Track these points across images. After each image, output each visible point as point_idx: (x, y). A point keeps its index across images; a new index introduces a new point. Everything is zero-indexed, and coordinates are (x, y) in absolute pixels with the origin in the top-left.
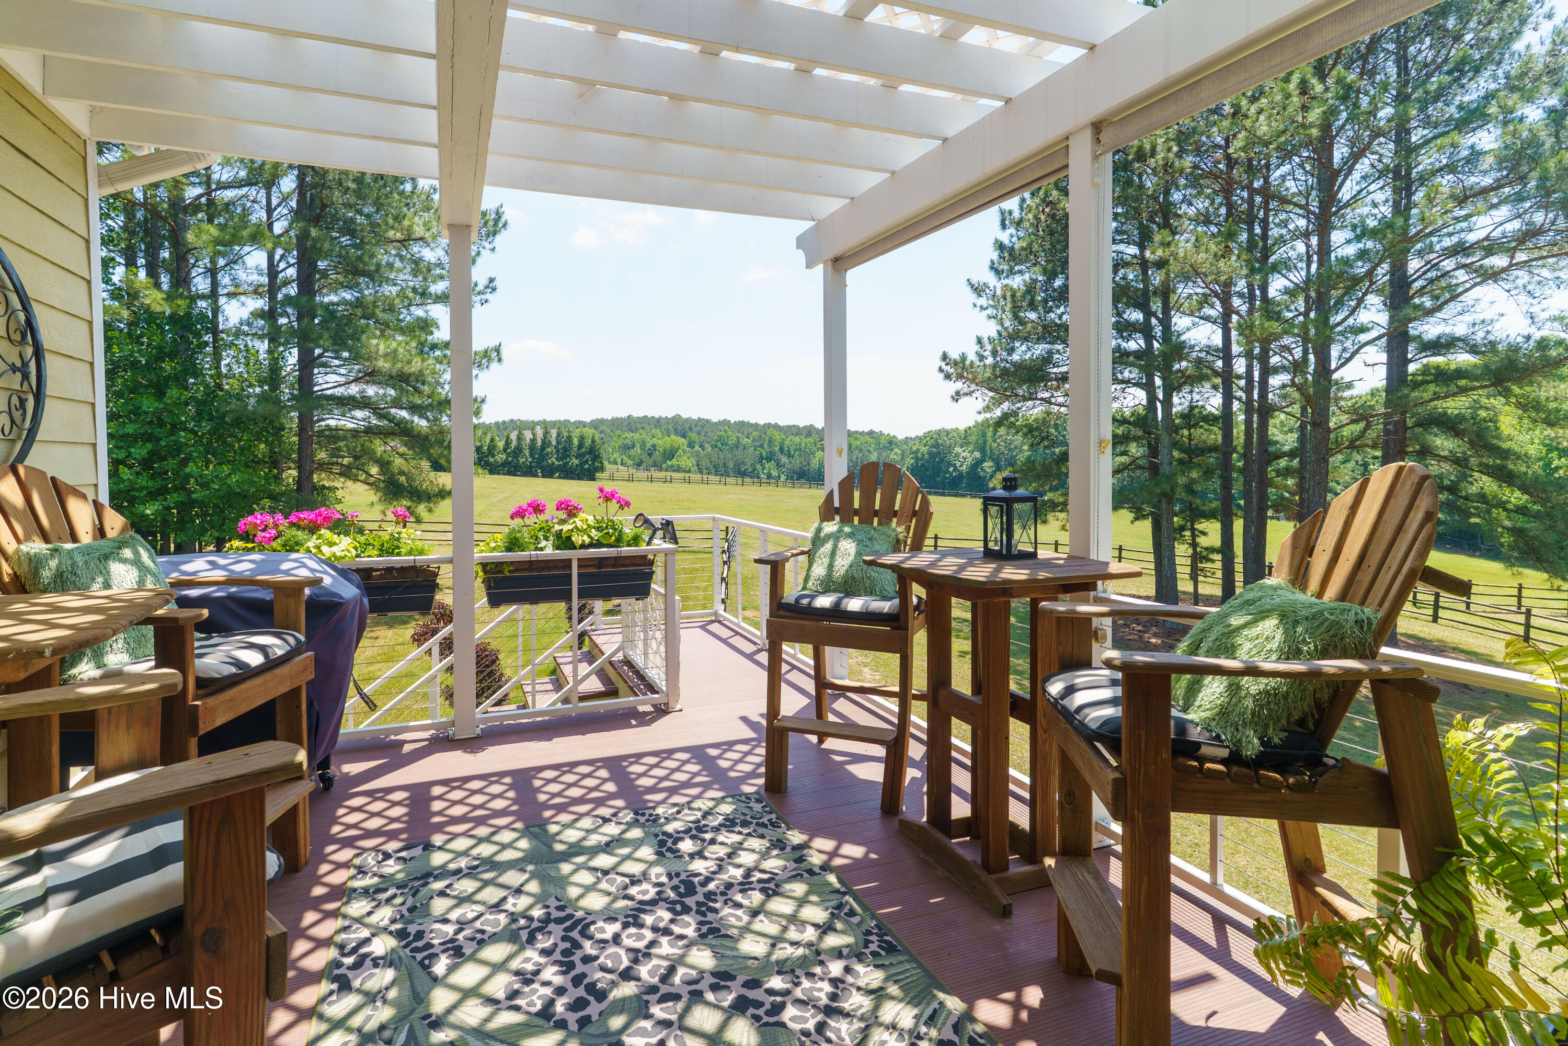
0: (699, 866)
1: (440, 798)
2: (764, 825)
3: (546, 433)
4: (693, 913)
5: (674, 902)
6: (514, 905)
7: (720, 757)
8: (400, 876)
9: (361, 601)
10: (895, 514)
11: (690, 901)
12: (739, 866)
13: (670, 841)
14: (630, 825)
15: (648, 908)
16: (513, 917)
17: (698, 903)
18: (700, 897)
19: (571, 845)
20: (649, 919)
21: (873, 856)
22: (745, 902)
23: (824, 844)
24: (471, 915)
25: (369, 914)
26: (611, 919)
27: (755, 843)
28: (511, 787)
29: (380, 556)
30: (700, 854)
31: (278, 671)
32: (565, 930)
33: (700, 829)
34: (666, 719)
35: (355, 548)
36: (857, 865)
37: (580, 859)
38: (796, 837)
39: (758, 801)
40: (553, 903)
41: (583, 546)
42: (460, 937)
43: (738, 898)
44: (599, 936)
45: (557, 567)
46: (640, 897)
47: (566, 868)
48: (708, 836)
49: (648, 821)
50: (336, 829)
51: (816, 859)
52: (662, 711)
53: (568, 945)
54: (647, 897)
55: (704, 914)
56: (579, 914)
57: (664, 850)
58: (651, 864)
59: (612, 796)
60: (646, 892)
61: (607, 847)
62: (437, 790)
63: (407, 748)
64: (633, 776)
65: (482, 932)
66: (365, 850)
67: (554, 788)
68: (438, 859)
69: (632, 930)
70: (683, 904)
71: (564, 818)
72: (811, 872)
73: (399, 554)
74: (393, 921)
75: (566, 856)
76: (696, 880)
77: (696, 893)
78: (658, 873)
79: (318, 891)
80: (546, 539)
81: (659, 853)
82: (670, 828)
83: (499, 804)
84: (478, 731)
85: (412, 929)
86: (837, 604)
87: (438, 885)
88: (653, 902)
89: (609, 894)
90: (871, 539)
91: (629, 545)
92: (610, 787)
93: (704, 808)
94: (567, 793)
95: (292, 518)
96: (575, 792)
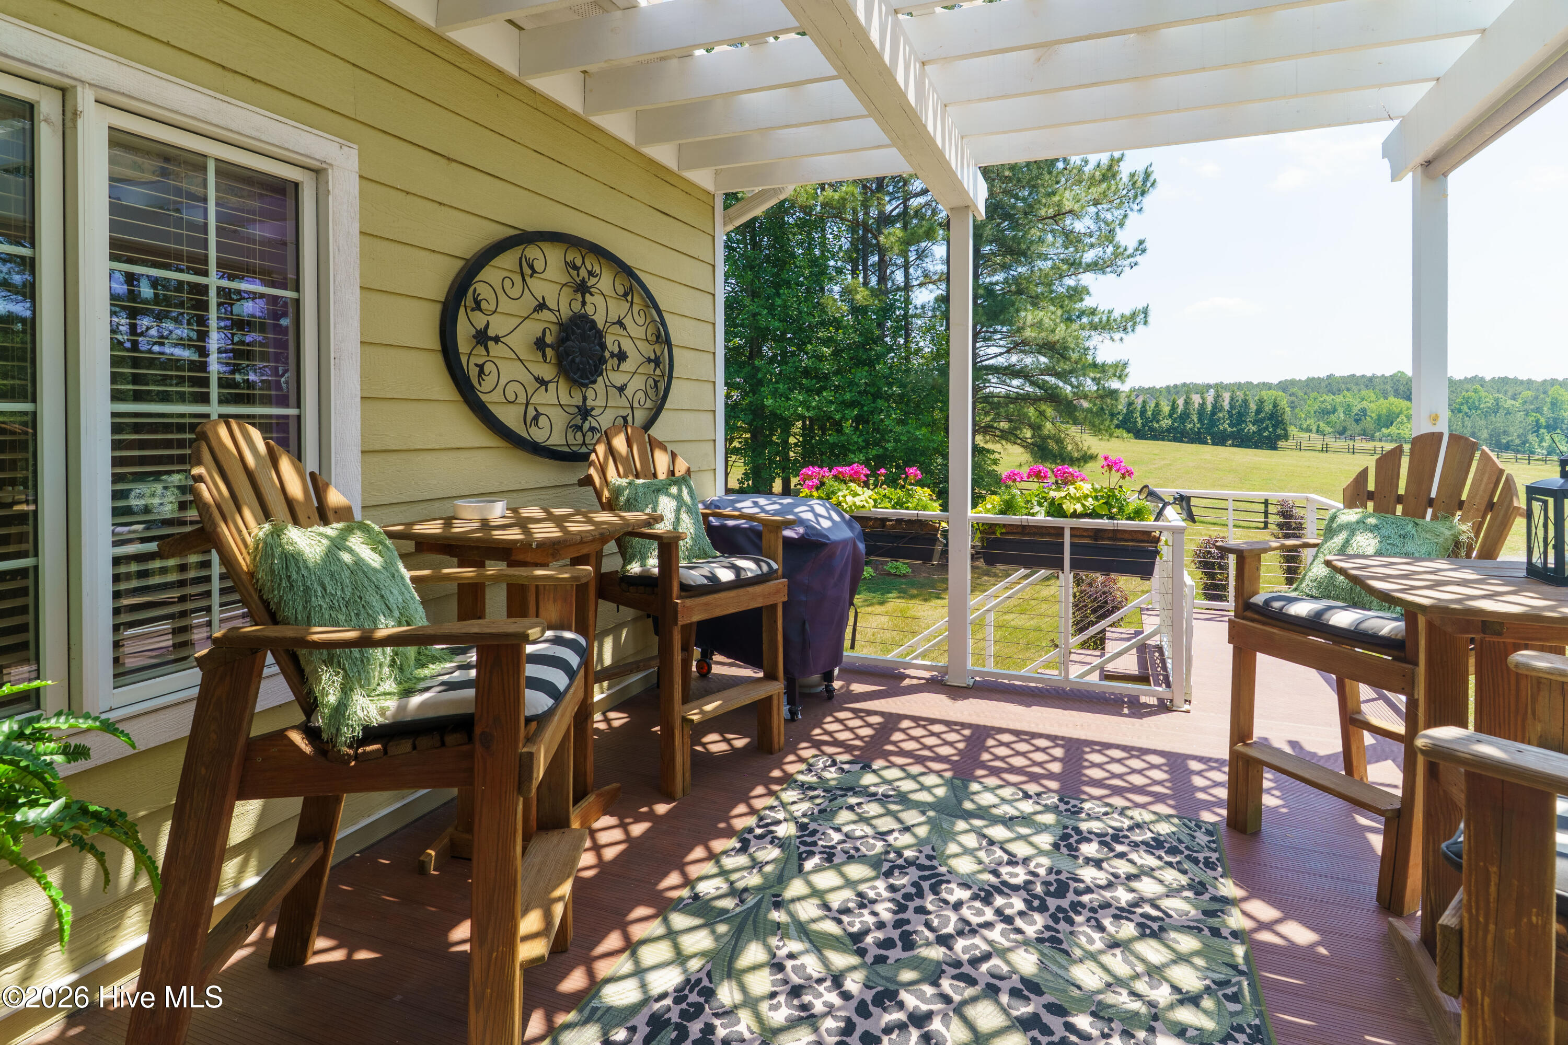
0: (1089, 874)
1: (903, 731)
2: (1196, 861)
3: (1217, 397)
4: (1047, 914)
5: (1035, 896)
6: (896, 839)
7: (1199, 773)
8: (833, 783)
9: (855, 545)
10: (1461, 505)
11: (1052, 903)
12: (1133, 890)
13: (1076, 837)
14: (1047, 809)
15: (1006, 890)
16: (889, 848)
17: (1059, 909)
18: (1065, 903)
19: (980, 807)
20: (999, 901)
21: (1322, 951)
22: (1111, 929)
23: (1263, 910)
24: (858, 833)
25: (794, 803)
26: (965, 885)
27: (1171, 876)
28: (966, 739)
29: (894, 507)
30: (1098, 864)
31: (751, 590)
32: (921, 878)
33: (1116, 838)
34: (1164, 717)
35: (875, 501)
36: (1292, 949)
37: (978, 823)
38: (1228, 888)
39: (1209, 833)
40: (927, 850)
41: (1075, 515)
42: (839, 847)
43: (1107, 922)
44: (944, 895)
45: (1050, 535)
46: (1006, 878)
47: (961, 825)
48: (1119, 848)
49: (1066, 810)
50: (817, 731)
51: (1235, 920)
52: (1164, 707)
53: (913, 890)
54: (1013, 881)
55: (1056, 920)
56: (943, 869)
57: (1062, 844)
58: (1041, 852)
59: (1051, 776)
60: (1017, 875)
61: (1008, 822)
62: (906, 724)
63: (907, 682)
64: (1086, 764)
65: (857, 850)
66: (824, 753)
67: (1002, 751)
68: (868, 779)
69: (978, 904)
70: (1043, 901)
71: (992, 781)
72: (1215, 932)
73: (907, 508)
74: (804, 815)
75: (967, 815)
76: (1073, 885)
77: (1065, 897)
78: (1042, 865)
79: (776, 773)
80: (1040, 505)
81: (1056, 846)
82: (1084, 826)
83: (945, 751)
84: (971, 682)
85: (812, 826)
86: (1319, 614)
87: (853, 800)
88: (1015, 888)
89: (980, 862)
90: (1402, 536)
91: (1129, 518)
92: (1056, 767)
93: (1139, 819)
94: (1011, 760)
95: (834, 472)
96: (1018, 762)
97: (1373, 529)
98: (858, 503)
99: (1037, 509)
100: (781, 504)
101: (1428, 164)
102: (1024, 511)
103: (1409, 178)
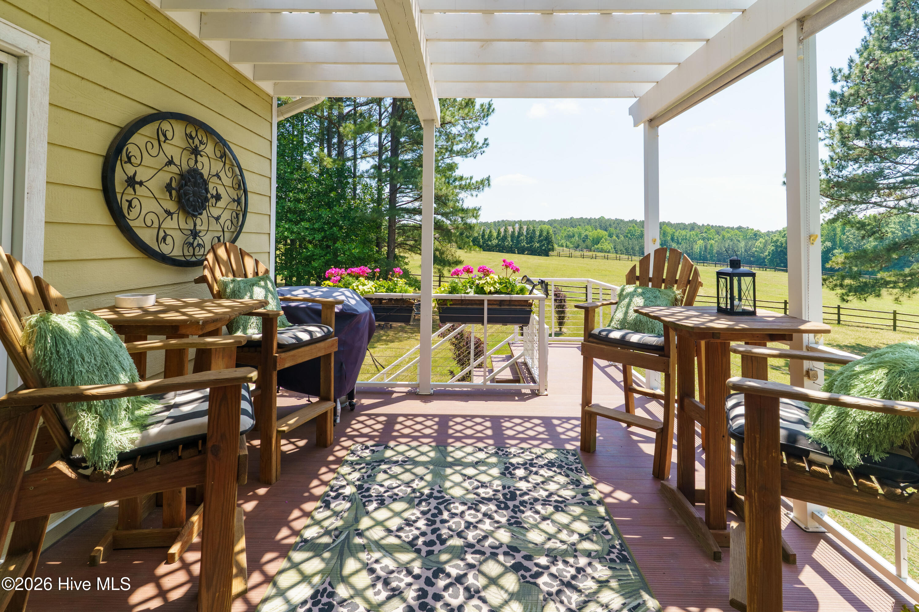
0: (523, 485)
1: (400, 423)
2: (572, 470)
3: (520, 228)
4: (509, 510)
5: (501, 502)
6: (417, 485)
7: (559, 425)
8: (368, 458)
9: (370, 315)
10: (676, 282)
11: (511, 504)
12: (547, 490)
13: (512, 468)
14: (492, 455)
15: (485, 502)
16: (414, 491)
17: (515, 506)
18: (517, 503)
19: (456, 460)
20: (483, 508)
21: (634, 502)
22: (543, 512)
23: (605, 488)
24: (394, 485)
25: (350, 474)
26: (464, 504)
27: (562, 479)
28: (437, 423)
29: (386, 292)
30: (525, 479)
31: (317, 345)
32: (438, 504)
33: (532, 465)
34: (536, 399)
35: (375, 288)
36: (622, 504)
37: (458, 468)
38: (587, 480)
39: (574, 455)
40: (437, 488)
41: (490, 293)
42: (386, 495)
43: (539, 507)
44: (454, 511)
45: (476, 304)
46: (483, 495)
47: (449, 471)
48: (534, 469)
49: (503, 454)
50: (349, 430)
51: (595, 496)
52: (535, 394)
53: (436, 511)
54: (487, 496)
55: (515, 512)
56: (447, 497)
57: (506, 472)
58: (496, 479)
59: (488, 437)
60: (488, 493)
61: (475, 465)
62: (400, 419)
63: (395, 395)
64: (504, 428)
65: (397, 495)
66: (357, 442)
67: (459, 427)
68: (389, 454)
69: (472, 512)
70: (506, 504)
71: (458, 444)
72: (590, 503)
73: (395, 292)
74: (358, 480)
75: (451, 465)
76: (518, 493)
77: (516, 500)
78: (498, 484)
79: (331, 458)
80: (471, 288)
81: (503, 474)
82: (514, 461)
83: (427, 431)
84: (432, 391)
85: (366, 486)
86: (625, 337)
87: (384, 467)
88: (489, 500)
89: (467, 490)
90: (655, 297)
91: (517, 294)
92: (489, 432)
93: (539, 453)
94: (465, 432)
95: (349, 271)
96: (469, 432)
97: (642, 294)
98: (366, 290)
99: (469, 290)
100: (322, 291)
101: (651, 120)
102: (463, 292)
103: (642, 126)
